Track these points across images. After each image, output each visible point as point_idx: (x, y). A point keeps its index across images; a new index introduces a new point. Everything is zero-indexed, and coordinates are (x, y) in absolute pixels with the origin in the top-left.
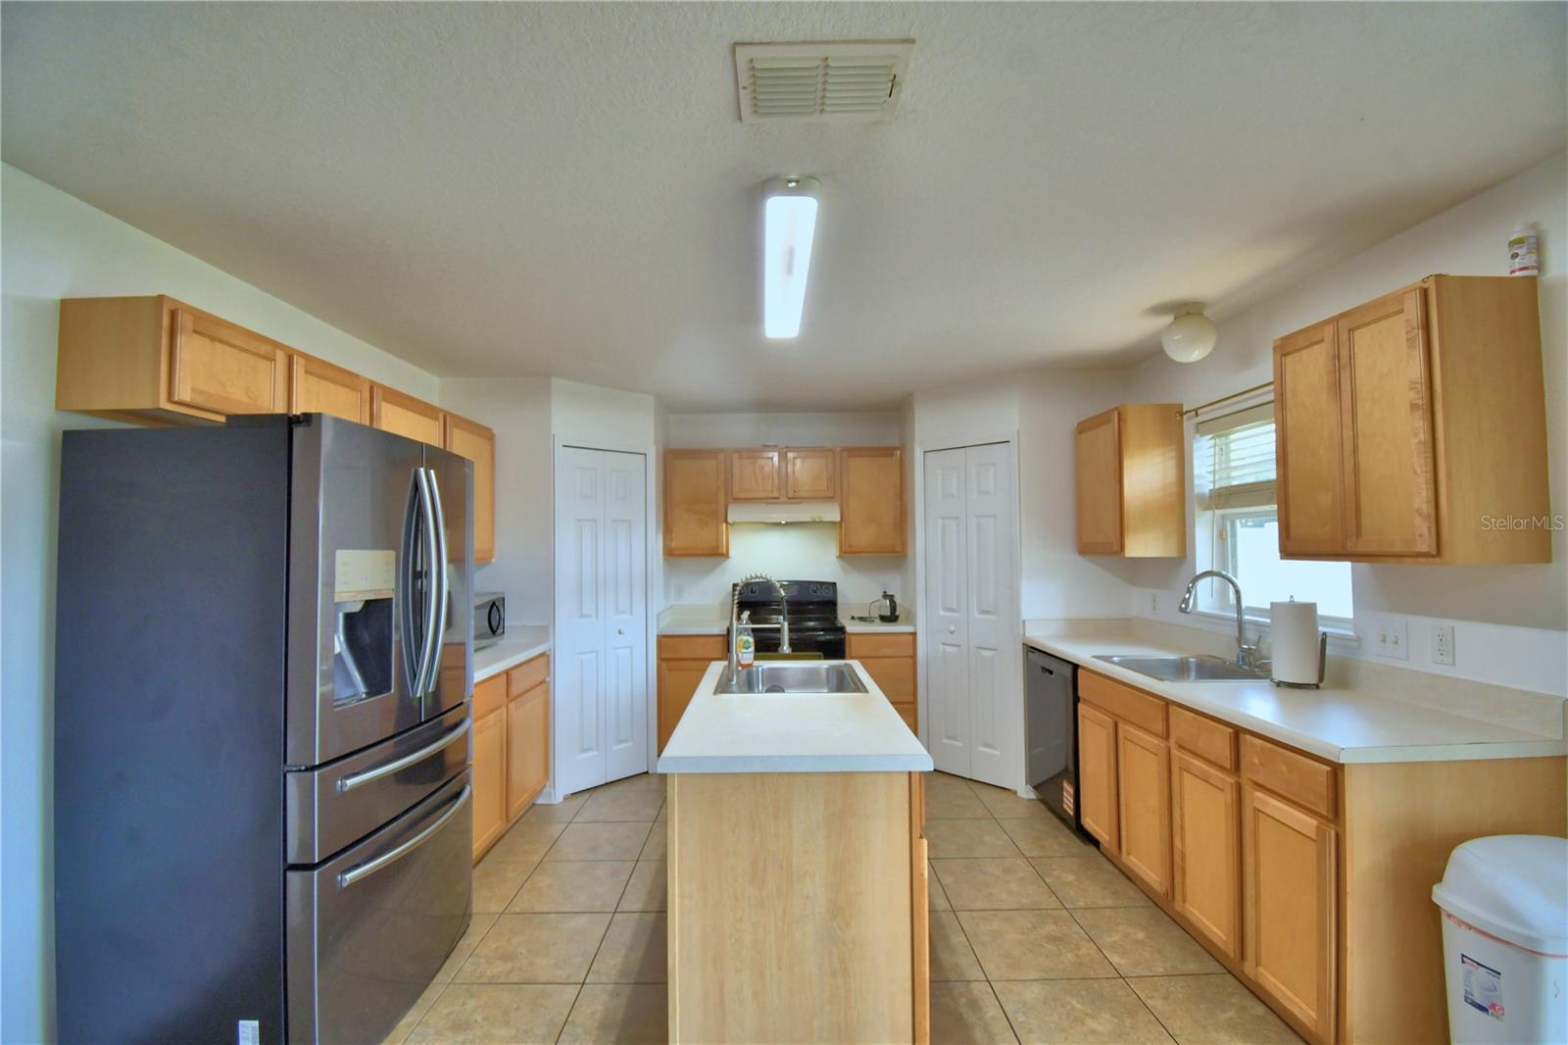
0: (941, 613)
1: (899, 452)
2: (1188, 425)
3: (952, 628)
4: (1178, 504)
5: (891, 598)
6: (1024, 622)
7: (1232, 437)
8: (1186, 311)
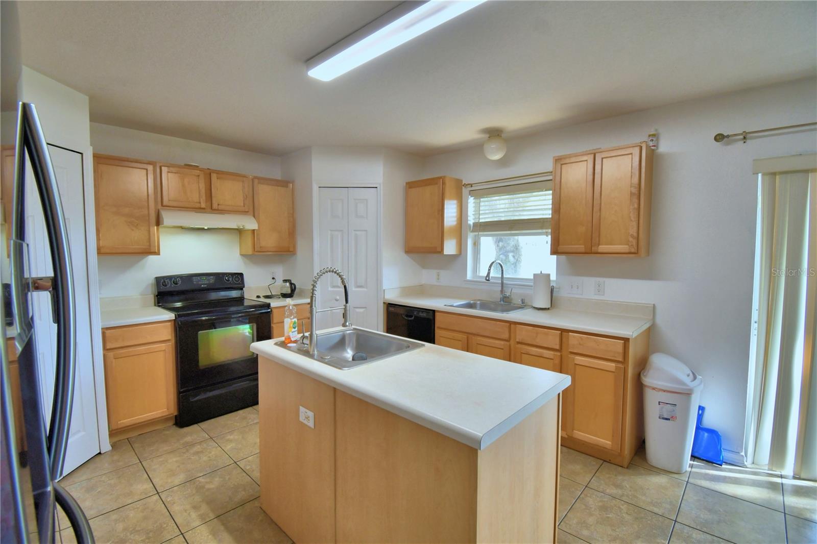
0: (330, 289)
1: (291, 185)
2: (465, 191)
3: (338, 298)
4: (460, 230)
5: (289, 281)
6: (384, 290)
7: (482, 199)
8: (494, 133)
